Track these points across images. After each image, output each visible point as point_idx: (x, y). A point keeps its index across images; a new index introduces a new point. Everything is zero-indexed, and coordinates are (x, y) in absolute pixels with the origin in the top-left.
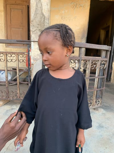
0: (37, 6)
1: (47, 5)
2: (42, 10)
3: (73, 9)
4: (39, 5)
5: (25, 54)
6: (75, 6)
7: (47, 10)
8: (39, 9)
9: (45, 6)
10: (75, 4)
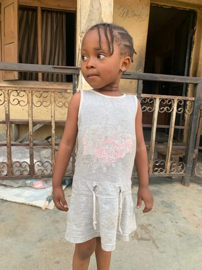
0: (93, 6)
1: (110, 5)
2: (101, 14)
3: (122, 19)
4: (96, 6)
5: (68, 91)
6: (125, 14)
7: (109, 14)
8: (96, 11)
9: (107, 6)
10: (126, 10)
